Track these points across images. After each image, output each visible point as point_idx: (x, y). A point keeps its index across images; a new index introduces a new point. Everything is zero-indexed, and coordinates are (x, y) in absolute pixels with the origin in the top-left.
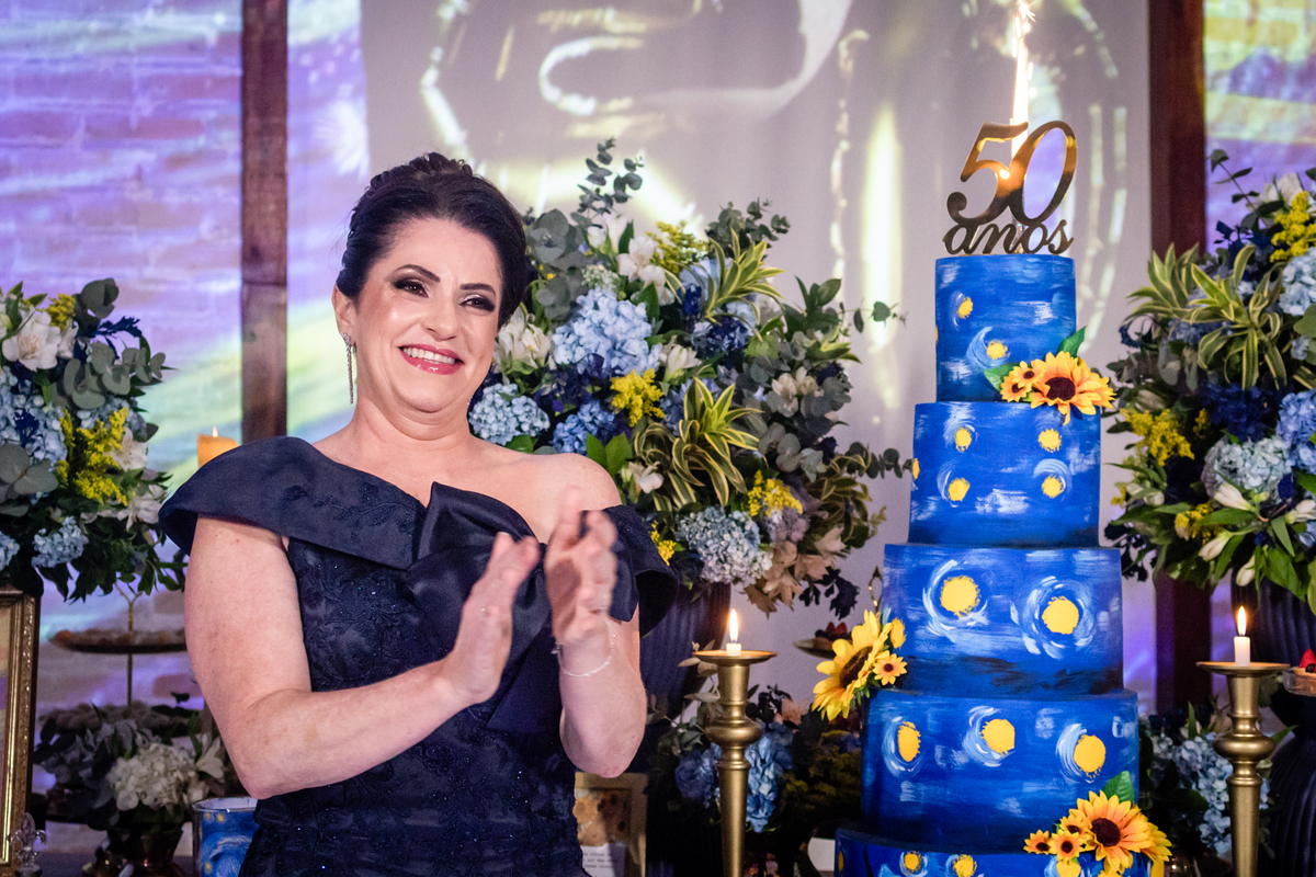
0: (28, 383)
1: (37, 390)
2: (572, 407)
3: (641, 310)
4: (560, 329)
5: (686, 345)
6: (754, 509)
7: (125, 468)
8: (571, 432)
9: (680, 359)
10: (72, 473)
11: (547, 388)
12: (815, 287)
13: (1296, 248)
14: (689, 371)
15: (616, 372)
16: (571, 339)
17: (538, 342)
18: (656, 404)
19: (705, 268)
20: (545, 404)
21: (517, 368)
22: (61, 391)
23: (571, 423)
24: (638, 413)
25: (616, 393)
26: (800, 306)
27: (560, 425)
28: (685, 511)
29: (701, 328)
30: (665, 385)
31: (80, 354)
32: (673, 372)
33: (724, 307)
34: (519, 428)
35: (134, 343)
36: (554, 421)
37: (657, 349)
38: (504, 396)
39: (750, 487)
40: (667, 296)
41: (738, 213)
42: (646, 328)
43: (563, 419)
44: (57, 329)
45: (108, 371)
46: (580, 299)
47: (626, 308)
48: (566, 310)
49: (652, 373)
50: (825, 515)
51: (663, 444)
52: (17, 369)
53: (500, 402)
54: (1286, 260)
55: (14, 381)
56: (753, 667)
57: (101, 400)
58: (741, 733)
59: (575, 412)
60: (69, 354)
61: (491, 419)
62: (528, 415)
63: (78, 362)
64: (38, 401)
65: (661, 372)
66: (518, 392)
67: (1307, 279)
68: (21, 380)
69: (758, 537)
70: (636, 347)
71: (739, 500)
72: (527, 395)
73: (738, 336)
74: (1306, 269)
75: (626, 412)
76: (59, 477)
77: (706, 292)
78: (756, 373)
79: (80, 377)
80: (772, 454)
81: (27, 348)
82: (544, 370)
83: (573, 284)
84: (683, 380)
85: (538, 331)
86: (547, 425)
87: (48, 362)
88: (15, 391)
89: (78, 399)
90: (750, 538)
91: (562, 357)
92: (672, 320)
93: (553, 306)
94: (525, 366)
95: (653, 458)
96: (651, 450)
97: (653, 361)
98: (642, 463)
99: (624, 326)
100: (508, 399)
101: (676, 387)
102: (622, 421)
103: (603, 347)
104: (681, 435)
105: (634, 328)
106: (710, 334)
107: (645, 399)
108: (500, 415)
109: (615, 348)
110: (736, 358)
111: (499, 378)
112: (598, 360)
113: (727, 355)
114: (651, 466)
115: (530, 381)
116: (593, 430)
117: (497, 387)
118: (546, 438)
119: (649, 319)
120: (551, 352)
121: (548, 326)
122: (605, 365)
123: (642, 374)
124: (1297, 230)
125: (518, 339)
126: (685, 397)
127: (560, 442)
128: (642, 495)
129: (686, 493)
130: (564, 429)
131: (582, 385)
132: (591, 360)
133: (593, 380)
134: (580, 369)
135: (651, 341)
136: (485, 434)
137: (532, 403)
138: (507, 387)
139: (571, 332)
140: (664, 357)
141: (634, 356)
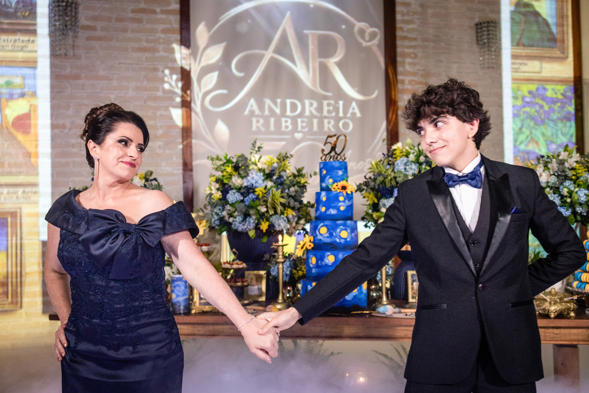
3: (262, 174)
4: (245, 178)
5: (271, 181)
6: (286, 215)
8: (248, 200)
9: (269, 184)
11: (242, 191)
12: (299, 169)
13: (398, 158)
14: (272, 187)
15: (256, 187)
16: (247, 181)
17: (240, 181)
18: (265, 193)
19: (275, 165)
20: (242, 194)
21: (236, 187)
24: (261, 196)
25: (256, 191)
26: (296, 173)
28: (271, 216)
29: (275, 178)
30: (267, 190)
32: (268, 187)
33: (280, 173)
34: (237, 199)
35: (156, 183)
36: (244, 197)
37: (265, 182)
39: (285, 210)
40: (267, 172)
41: (282, 154)
42: (263, 178)
43: (246, 197)
44: (140, 180)
46: (249, 172)
47: (259, 174)
48: (246, 175)
49: (264, 187)
50: (301, 216)
51: (266, 201)
53: (232, 194)
54: (396, 161)
56: (284, 247)
58: (282, 260)
59: (248, 195)
61: (231, 197)
62: (239, 196)
65: (266, 188)
66: (237, 192)
67: (399, 165)
69: (287, 221)
70: (260, 182)
71: (282, 213)
72: (239, 192)
73: (282, 179)
74: (399, 162)
75: (259, 195)
77: (275, 170)
78: (285, 187)
80: (289, 203)
82: (242, 187)
83: (247, 169)
84: (271, 188)
85: (240, 179)
86: (242, 198)
90: (285, 221)
91: (245, 184)
92: (269, 176)
93: (243, 174)
94: (238, 186)
95: (264, 205)
96: (264, 203)
97: (264, 185)
98: (262, 205)
99: (258, 177)
100: (234, 193)
101: (269, 190)
102: (257, 198)
103: (254, 182)
104: (270, 200)
105: (260, 178)
106: (277, 179)
107: (263, 193)
108: (233, 197)
109: (256, 182)
110: (282, 184)
111: (232, 189)
112: (253, 185)
113: (280, 183)
114: (264, 206)
115: (239, 189)
116: (252, 199)
117: (232, 191)
118: (242, 201)
119: (263, 176)
120: (243, 183)
121: (242, 178)
122: (254, 186)
123: (262, 187)
124: (398, 154)
125: (237, 181)
126: (271, 192)
127: (245, 202)
128: (262, 213)
129: (271, 212)
130: (246, 199)
131: (248, 190)
132: (251, 185)
133: (251, 189)
134: (249, 187)
135: (264, 180)
136: (229, 201)
137: (239, 194)
138: (234, 191)
139: (247, 179)
140: (267, 184)
141: (260, 184)
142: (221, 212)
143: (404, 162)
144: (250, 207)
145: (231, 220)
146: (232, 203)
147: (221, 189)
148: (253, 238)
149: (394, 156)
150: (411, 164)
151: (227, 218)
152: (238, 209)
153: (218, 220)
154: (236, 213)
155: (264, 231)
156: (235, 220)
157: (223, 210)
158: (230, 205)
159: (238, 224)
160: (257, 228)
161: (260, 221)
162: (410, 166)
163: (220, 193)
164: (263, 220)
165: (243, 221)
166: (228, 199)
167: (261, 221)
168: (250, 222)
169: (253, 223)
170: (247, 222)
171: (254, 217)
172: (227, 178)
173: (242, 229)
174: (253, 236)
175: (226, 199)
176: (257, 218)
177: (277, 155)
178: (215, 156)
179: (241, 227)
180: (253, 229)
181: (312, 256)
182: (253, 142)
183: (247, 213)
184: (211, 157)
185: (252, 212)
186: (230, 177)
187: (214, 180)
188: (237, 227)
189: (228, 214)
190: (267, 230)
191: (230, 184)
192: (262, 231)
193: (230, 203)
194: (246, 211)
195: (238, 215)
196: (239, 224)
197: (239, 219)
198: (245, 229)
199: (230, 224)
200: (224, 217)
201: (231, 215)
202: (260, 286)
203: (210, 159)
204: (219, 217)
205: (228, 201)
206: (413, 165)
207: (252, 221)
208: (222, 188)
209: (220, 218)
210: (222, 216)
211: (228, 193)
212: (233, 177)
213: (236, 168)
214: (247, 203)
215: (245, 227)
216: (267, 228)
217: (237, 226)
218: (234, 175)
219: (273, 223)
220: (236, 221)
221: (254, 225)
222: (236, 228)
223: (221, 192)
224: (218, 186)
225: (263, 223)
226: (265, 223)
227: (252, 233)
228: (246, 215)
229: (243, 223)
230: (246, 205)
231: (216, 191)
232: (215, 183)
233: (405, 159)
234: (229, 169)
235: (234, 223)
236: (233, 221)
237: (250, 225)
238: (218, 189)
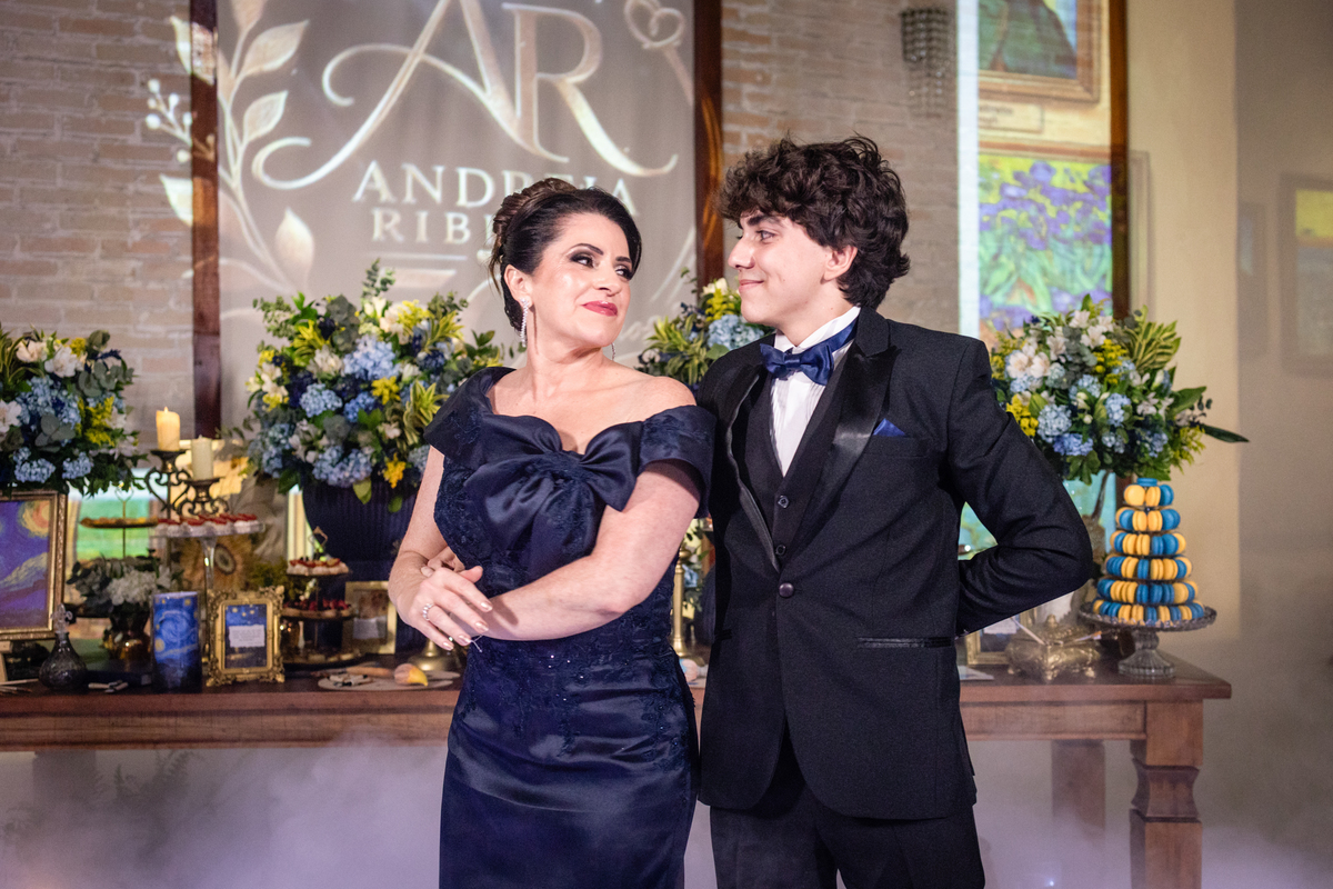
0: (59, 383)
1: (64, 387)
2: (352, 395)
3: (390, 346)
4: (348, 356)
5: (413, 363)
7: (114, 428)
8: (353, 408)
9: (409, 370)
10: (84, 430)
11: (340, 386)
12: (482, 335)
13: (716, 316)
14: (415, 377)
15: (374, 378)
16: (352, 361)
17: (336, 362)
18: (398, 394)
19: (424, 324)
20: (339, 394)
21: (325, 376)
22: (78, 388)
23: (353, 403)
24: (386, 399)
25: (374, 388)
26: (475, 345)
27: (347, 405)
28: (412, 448)
29: (421, 355)
30: (401, 385)
31: (88, 369)
32: (406, 378)
33: (434, 344)
34: (326, 406)
35: (119, 363)
36: (344, 403)
37: (398, 366)
38: (318, 390)
40: (403, 340)
41: (442, 298)
42: (392, 355)
43: (348, 401)
44: (75, 356)
45: (103, 377)
46: (357, 341)
47: (382, 345)
48: (349, 347)
49: (395, 378)
51: (399, 413)
52: (53, 376)
53: (315, 393)
54: (712, 322)
55: (51, 382)
57: (99, 392)
59: (355, 398)
60: (82, 369)
61: (311, 402)
62: (331, 399)
63: (87, 373)
64: (65, 393)
65: (399, 379)
66: (326, 388)
67: (719, 331)
68: (56, 383)
70: (385, 364)
72: (330, 389)
73: (440, 360)
74: (719, 326)
75: (381, 397)
76: (77, 433)
77: (424, 338)
78: (448, 378)
79: (88, 381)
81: (59, 366)
82: (338, 377)
83: (354, 333)
84: (411, 381)
85: (336, 357)
86: (340, 405)
87: (70, 373)
88: (52, 388)
89: (87, 392)
91: (348, 370)
92: (407, 351)
93: (344, 345)
94: (329, 375)
95: (395, 421)
96: (395, 417)
97: (395, 372)
98: (389, 423)
99: (380, 354)
100: (320, 392)
101: (407, 385)
102: (378, 404)
103: (369, 365)
104: (409, 409)
105: (386, 355)
106: (426, 359)
107: (391, 391)
108: (317, 400)
109: (375, 366)
110: (439, 370)
111: (316, 381)
112: (366, 372)
113: (434, 369)
114: (395, 425)
115: (331, 383)
116: (363, 406)
117: (315, 385)
118: (340, 411)
119: (394, 351)
120: (342, 368)
121: (341, 354)
122: (370, 374)
123: (389, 378)
124: (717, 307)
125: (326, 361)
126: (411, 390)
127: (348, 413)
128: (390, 440)
129: (413, 439)
130: (348, 407)
131: (358, 383)
132: (362, 372)
133: (363, 382)
134: (357, 377)
135: (394, 362)
136: (308, 410)
137: (333, 393)
138: (320, 386)
139: (352, 358)
140: (401, 370)
141: (385, 370)
142: (286, 438)
143: (731, 325)
144: (359, 426)
145: (311, 457)
146: (315, 416)
147: (287, 381)
148: (364, 502)
149: (707, 311)
150: (745, 330)
151: (300, 453)
152: (328, 431)
153: (277, 456)
154: (324, 441)
155: (394, 485)
156: (320, 456)
157: (292, 432)
158: (308, 420)
159: (327, 466)
160: (376, 477)
161: (383, 460)
162: (744, 334)
163: (283, 391)
164: (391, 459)
165: (341, 459)
166: (303, 406)
167: (386, 459)
168: (358, 463)
169: (366, 464)
170: (351, 464)
171: (368, 451)
172: (302, 355)
173: (339, 479)
174: (365, 497)
175: (300, 407)
176: (375, 452)
177: (430, 300)
178: (272, 300)
179: (335, 476)
180: (366, 479)
182: (370, 268)
183: (350, 439)
184: (262, 300)
185: (363, 438)
186: (310, 351)
187: (270, 359)
188: (327, 475)
189: (304, 442)
190: (399, 482)
191: (310, 368)
192: (388, 484)
193: (310, 415)
194: (349, 436)
195: (329, 446)
196: (330, 468)
197: (331, 454)
198: (347, 480)
199: (310, 467)
200: (293, 449)
201: (310, 446)
202: (382, 619)
203: (259, 305)
204: (280, 449)
205: (304, 411)
206: (751, 332)
207: (363, 461)
208: (290, 377)
209: (284, 451)
210: (287, 447)
211: (304, 391)
212: (317, 351)
213: (326, 330)
214: (351, 417)
215: (347, 474)
216: (401, 477)
217: (325, 471)
218: (320, 348)
219: (416, 464)
220: (324, 460)
221: (369, 469)
222: (323, 476)
223: (287, 387)
224: (278, 373)
225: (390, 465)
226: (395, 465)
227: (363, 491)
228: (349, 447)
229: (341, 464)
230: (348, 422)
231: (275, 385)
232: (273, 366)
233: (733, 318)
234: (308, 333)
235: (318, 465)
236: (317, 460)
237: (358, 471)
238: (279, 382)
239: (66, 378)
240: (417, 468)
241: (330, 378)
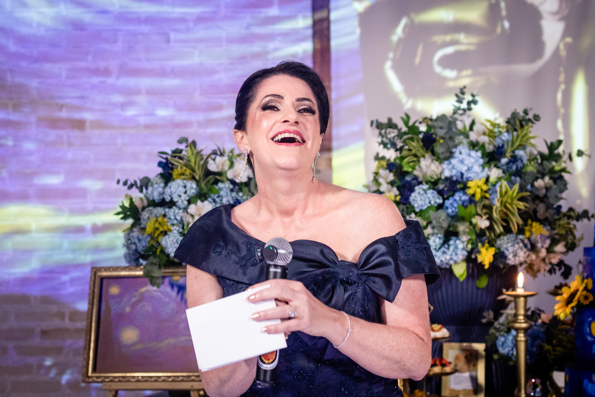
0: (237, 187)
1: (241, 190)
2: (451, 193)
3: (479, 154)
4: (446, 162)
5: (497, 166)
6: (528, 234)
8: (451, 204)
9: (495, 173)
11: (441, 186)
12: (552, 143)
14: (499, 179)
15: (468, 180)
16: (450, 166)
17: (437, 168)
18: (486, 192)
19: (506, 136)
20: (441, 193)
21: (429, 178)
22: (250, 191)
23: (451, 200)
24: (478, 197)
25: (469, 188)
26: (546, 151)
27: (447, 202)
28: (499, 236)
29: (504, 161)
30: (489, 184)
32: (492, 179)
33: (513, 152)
34: (430, 203)
36: (444, 199)
37: (486, 169)
38: (424, 190)
39: (526, 225)
40: (490, 148)
41: (518, 113)
42: (481, 161)
43: (448, 198)
46: (454, 150)
47: (473, 153)
48: (448, 154)
49: (484, 180)
50: (557, 237)
51: (489, 208)
52: (233, 182)
53: (422, 192)
55: (231, 186)
56: (529, 299)
58: (524, 325)
59: (453, 196)
61: (418, 199)
62: (434, 197)
64: (241, 194)
65: (487, 180)
66: (429, 188)
68: (234, 186)
69: (529, 246)
70: (477, 168)
71: (521, 231)
72: (433, 189)
73: (520, 164)
75: (474, 195)
77: (506, 146)
78: (526, 178)
80: (535, 211)
81: (236, 174)
82: (439, 179)
83: (451, 144)
84: (497, 182)
85: (437, 163)
86: (440, 201)
87: (245, 180)
88: (232, 190)
90: (526, 246)
91: (447, 174)
92: (492, 157)
93: (443, 153)
94: (432, 178)
95: (485, 214)
96: (484, 211)
97: (484, 175)
98: (481, 216)
99: (472, 160)
100: (425, 191)
101: (494, 185)
102: (472, 199)
103: (464, 169)
104: (497, 204)
105: (477, 161)
106: (508, 164)
108: (422, 197)
109: (469, 169)
110: (519, 173)
111: (421, 183)
112: (462, 174)
113: (515, 172)
114: (485, 217)
115: (434, 184)
116: (460, 203)
117: (421, 186)
118: (440, 207)
119: (483, 157)
120: (442, 173)
121: (440, 159)
122: (465, 176)
123: (480, 180)
126: (498, 189)
127: (447, 208)
128: (481, 229)
129: (499, 229)
130: (448, 203)
131: (455, 185)
132: (459, 174)
133: (459, 183)
134: (455, 179)
135: (483, 166)
136: (416, 206)
137: (435, 193)
138: (425, 187)
139: (450, 163)
140: (489, 173)
141: (477, 173)
144: (457, 218)
146: (421, 211)
147: (397, 183)
148: (461, 280)
152: (434, 222)
154: (429, 231)
155: (487, 267)
158: (416, 213)
160: (471, 260)
161: (477, 246)
163: (395, 191)
164: (483, 245)
165: (442, 245)
166: (412, 203)
167: (480, 245)
168: (456, 247)
169: (463, 249)
170: (452, 248)
171: (465, 238)
172: (408, 163)
173: (442, 261)
174: (462, 275)
175: (410, 203)
176: (471, 239)
177: (509, 115)
178: (384, 120)
179: (440, 258)
180: (463, 261)
181: (590, 319)
183: (451, 229)
184: (377, 121)
185: (462, 227)
186: (415, 159)
187: (385, 165)
190: (491, 264)
191: (416, 173)
192: (481, 265)
193: (417, 210)
194: (449, 226)
195: (433, 234)
197: (435, 241)
198: (447, 262)
202: (474, 373)
203: (375, 125)
205: (413, 207)
207: (461, 246)
211: (412, 190)
212: (422, 159)
213: (427, 142)
214: (450, 211)
215: (448, 257)
216: (492, 259)
218: (424, 156)
219: (502, 249)
221: (465, 253)
223: (398, 188)
224: (391, 177)
225: (483, 250)
226: (487, 249)
227: (460, 270)
228: (450, 234)
229: (443, 249)
230: (448, 215)
231: (390, 186)
232: (387, 171)
234: (414, 146)
237: (456, 254)
238: (392, 183)
239: (242, 183)
240: (503, 252)
241: (433, 180)
